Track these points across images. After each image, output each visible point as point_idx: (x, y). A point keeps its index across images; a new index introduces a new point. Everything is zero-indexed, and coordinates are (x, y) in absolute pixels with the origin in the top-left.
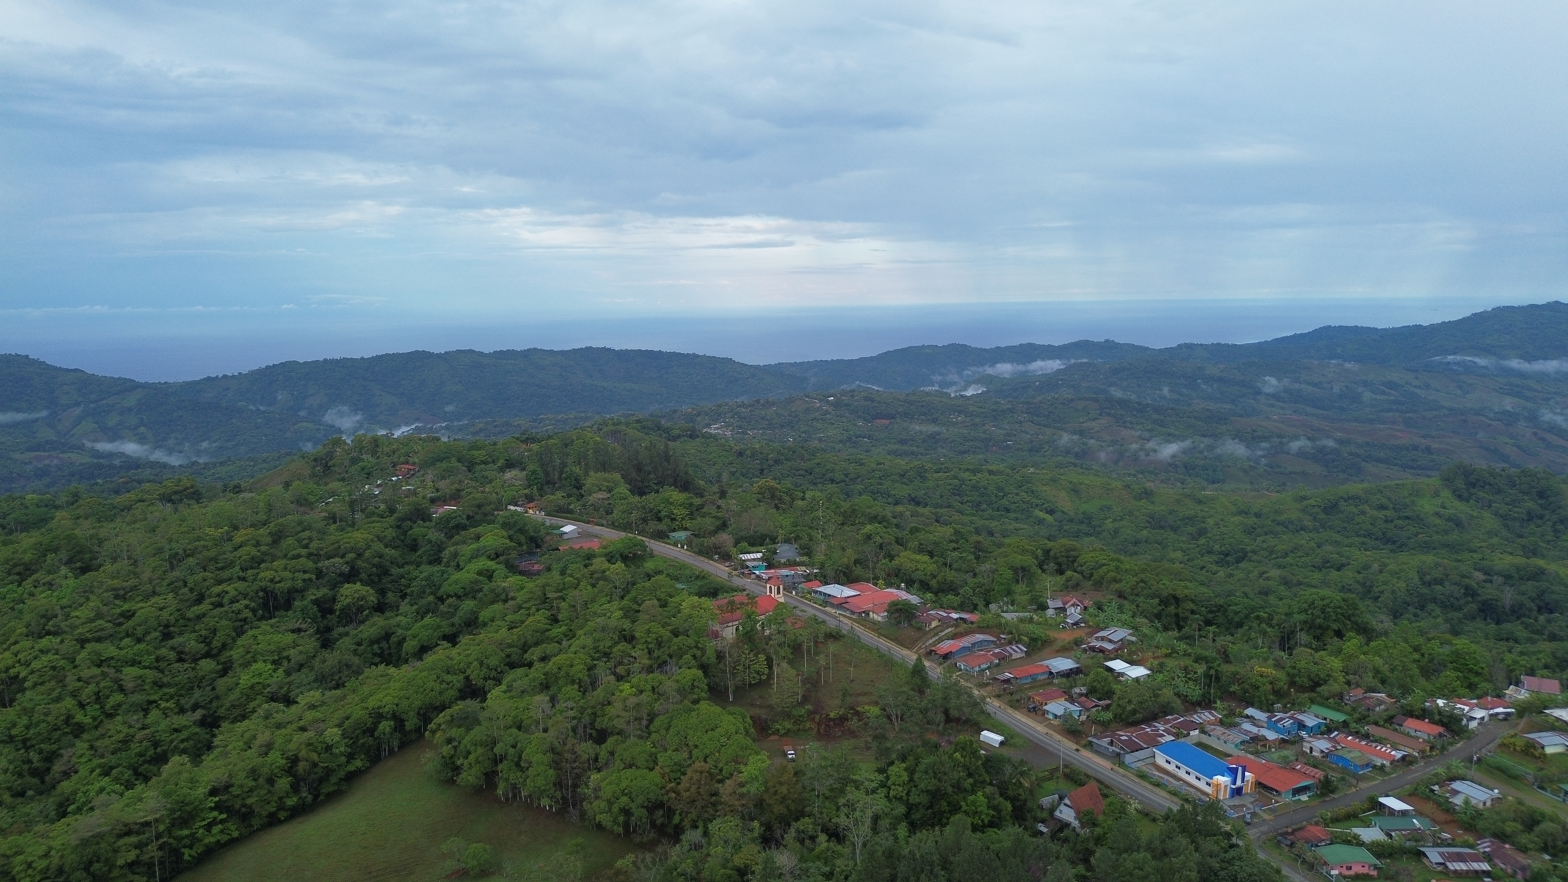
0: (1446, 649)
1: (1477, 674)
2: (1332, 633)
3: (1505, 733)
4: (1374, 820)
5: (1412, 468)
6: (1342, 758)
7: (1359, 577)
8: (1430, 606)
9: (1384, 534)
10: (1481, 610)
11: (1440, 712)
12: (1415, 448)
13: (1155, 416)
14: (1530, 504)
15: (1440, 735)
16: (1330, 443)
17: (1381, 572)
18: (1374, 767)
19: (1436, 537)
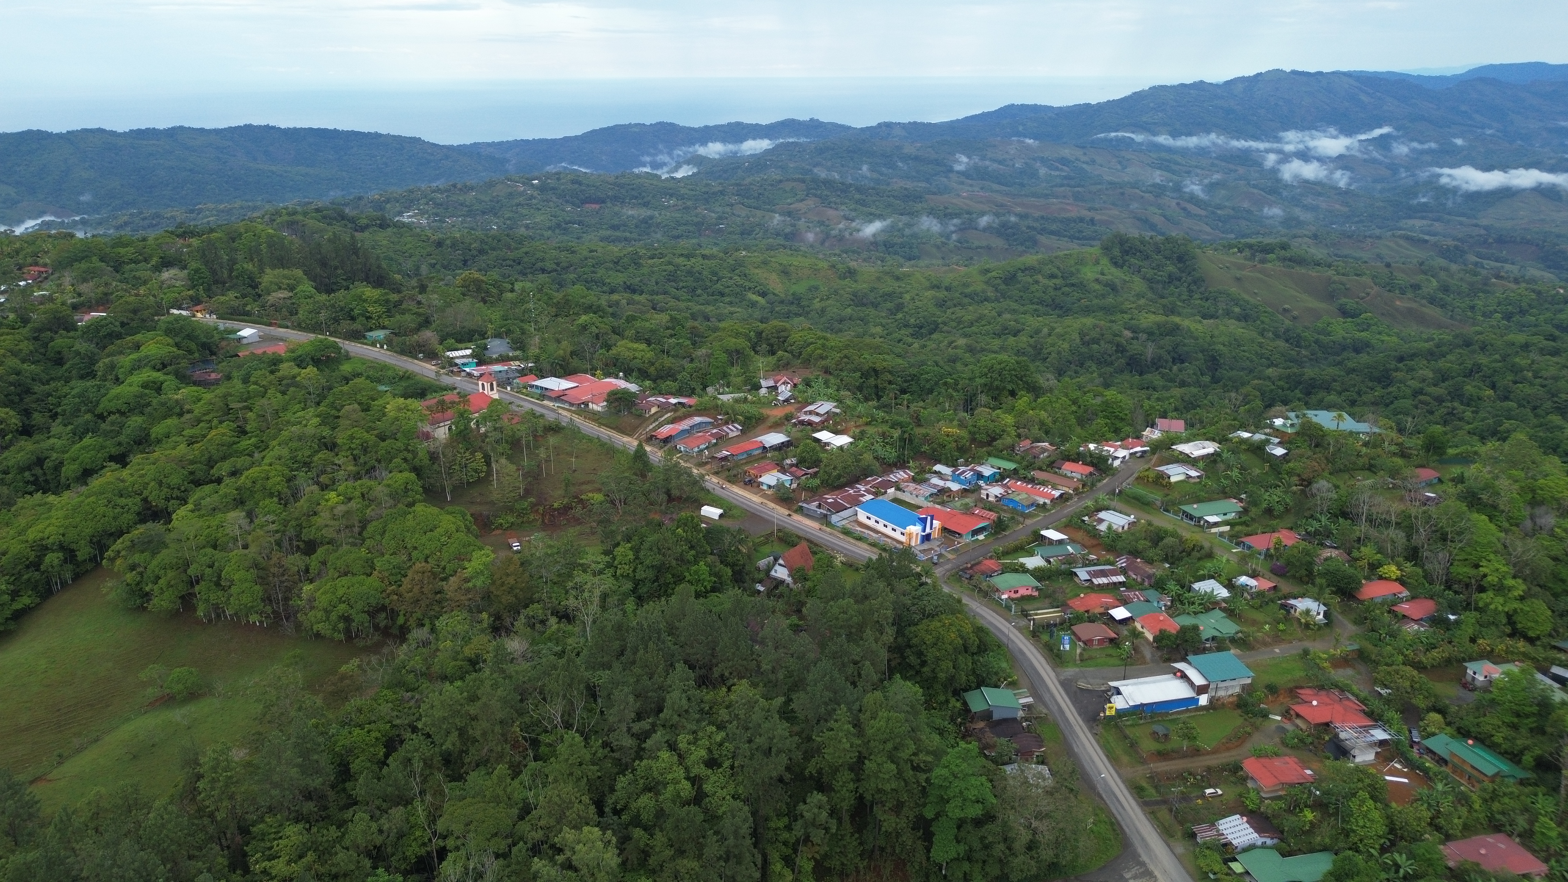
0: (1098, 400)
1: (1122, 420)
2: (1006, 393)
3: (1140, 467)
4: (1037, 550)
5: (1078, 239)
6: (1012, 500)
7: (1032, 341)
8: (1088, 363)
9: (1053, 300)
10: (1128, 364)
11: (1091, 454)
12: (1081, 220)
13: (857, 196)
14: (1171, 268)
15: (1091, 474)
16: (1013, 219)
17: (1050, 335)
18: (1038, 505)
19: (1095, 301)
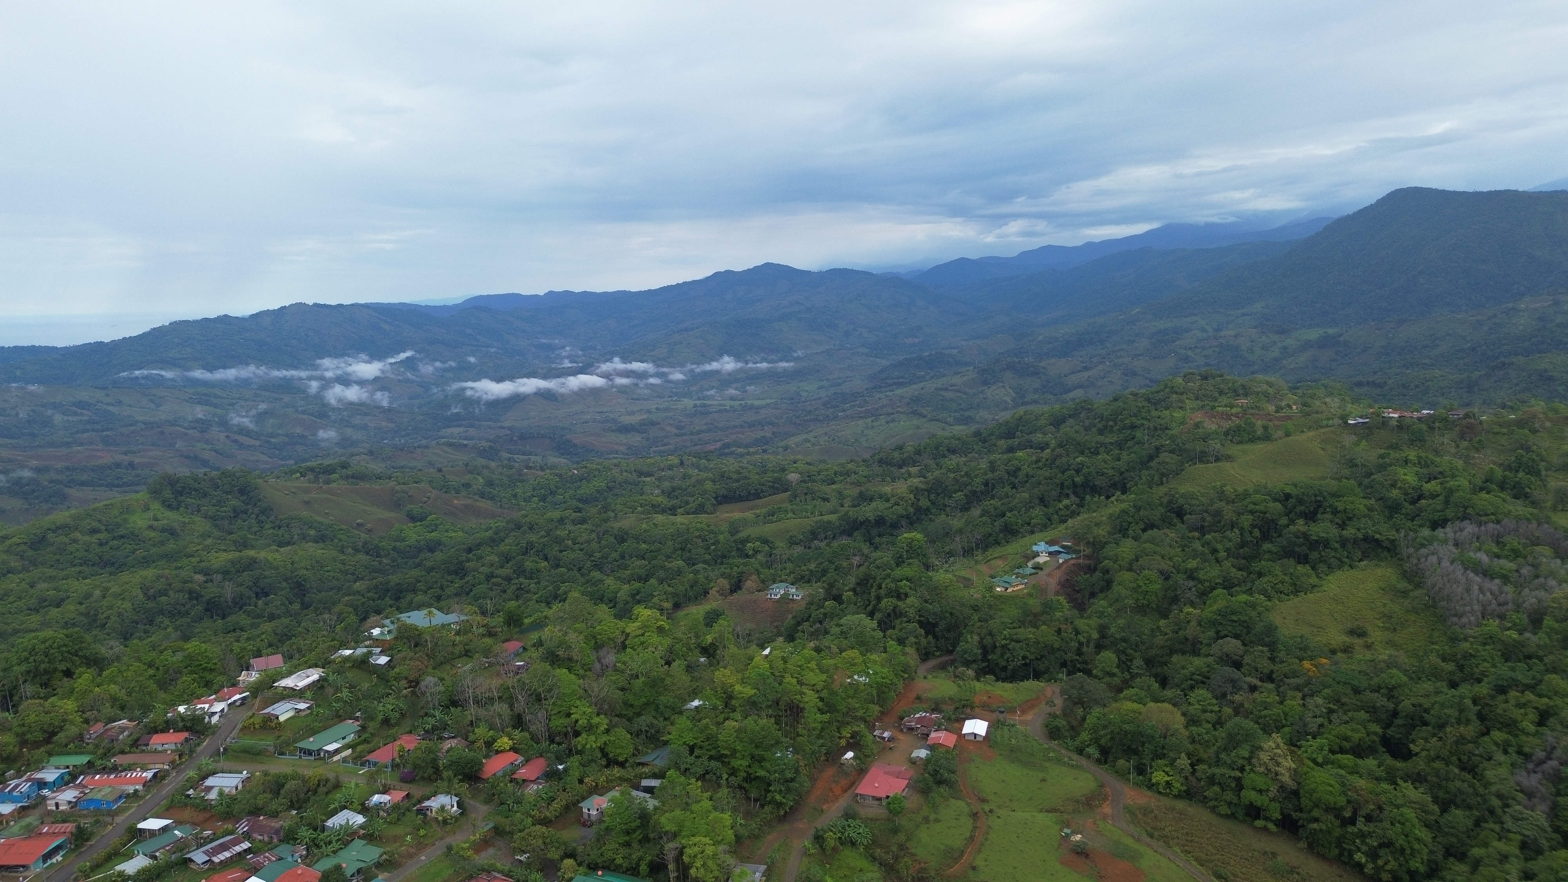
0: (179, 656)
1: (212, 670)
2: (59, 675)
3: (243, 716)
4: (138, 847)
5: (118, 486)
6: (92, 800)
7: (82, 608)
8: (159, 619)
9: (100, 558)
10: (207, 610)
11: (182, 717)
12: (118, 465)
14: (234, 502)
15: (187, 740)
16: (27, 474)
17: (104, 597)
18: (128, 796)
19: (154, 550)
